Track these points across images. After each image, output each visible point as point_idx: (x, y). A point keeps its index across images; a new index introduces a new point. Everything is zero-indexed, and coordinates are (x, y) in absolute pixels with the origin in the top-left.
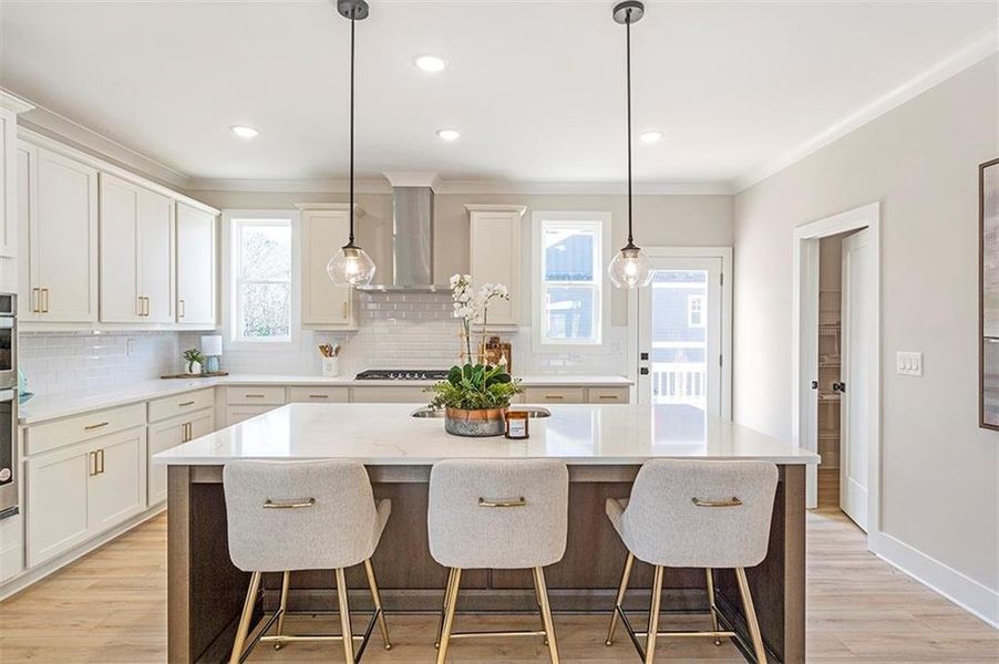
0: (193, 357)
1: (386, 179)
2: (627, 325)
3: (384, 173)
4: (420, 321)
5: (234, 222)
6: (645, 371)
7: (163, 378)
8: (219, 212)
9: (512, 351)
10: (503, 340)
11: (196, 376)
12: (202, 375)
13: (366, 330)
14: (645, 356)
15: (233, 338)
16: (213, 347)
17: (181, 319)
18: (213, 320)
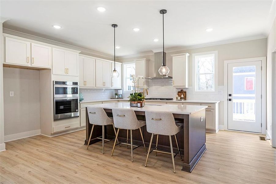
0: (116, 94)
1: (152, 51)
2: (224, 85)
3: (152, 50)
4: (163, 86)
5: (125, 65)
6: (230, 100)
7: (111, 99)
8: (121, 63)
9: (187, 93)
10: (184, 90)
11: (116, 98)
12: (118, 98)
13: (151, 88)
14: (230, 95)
15: (125, 90)
16: (120, 92)
17: (113, 87)
18: (121, 87)
